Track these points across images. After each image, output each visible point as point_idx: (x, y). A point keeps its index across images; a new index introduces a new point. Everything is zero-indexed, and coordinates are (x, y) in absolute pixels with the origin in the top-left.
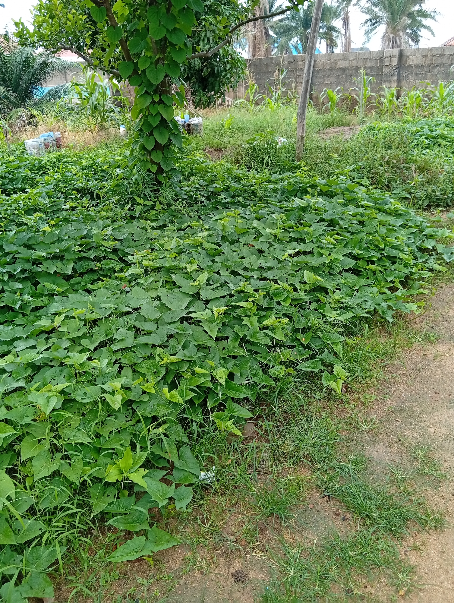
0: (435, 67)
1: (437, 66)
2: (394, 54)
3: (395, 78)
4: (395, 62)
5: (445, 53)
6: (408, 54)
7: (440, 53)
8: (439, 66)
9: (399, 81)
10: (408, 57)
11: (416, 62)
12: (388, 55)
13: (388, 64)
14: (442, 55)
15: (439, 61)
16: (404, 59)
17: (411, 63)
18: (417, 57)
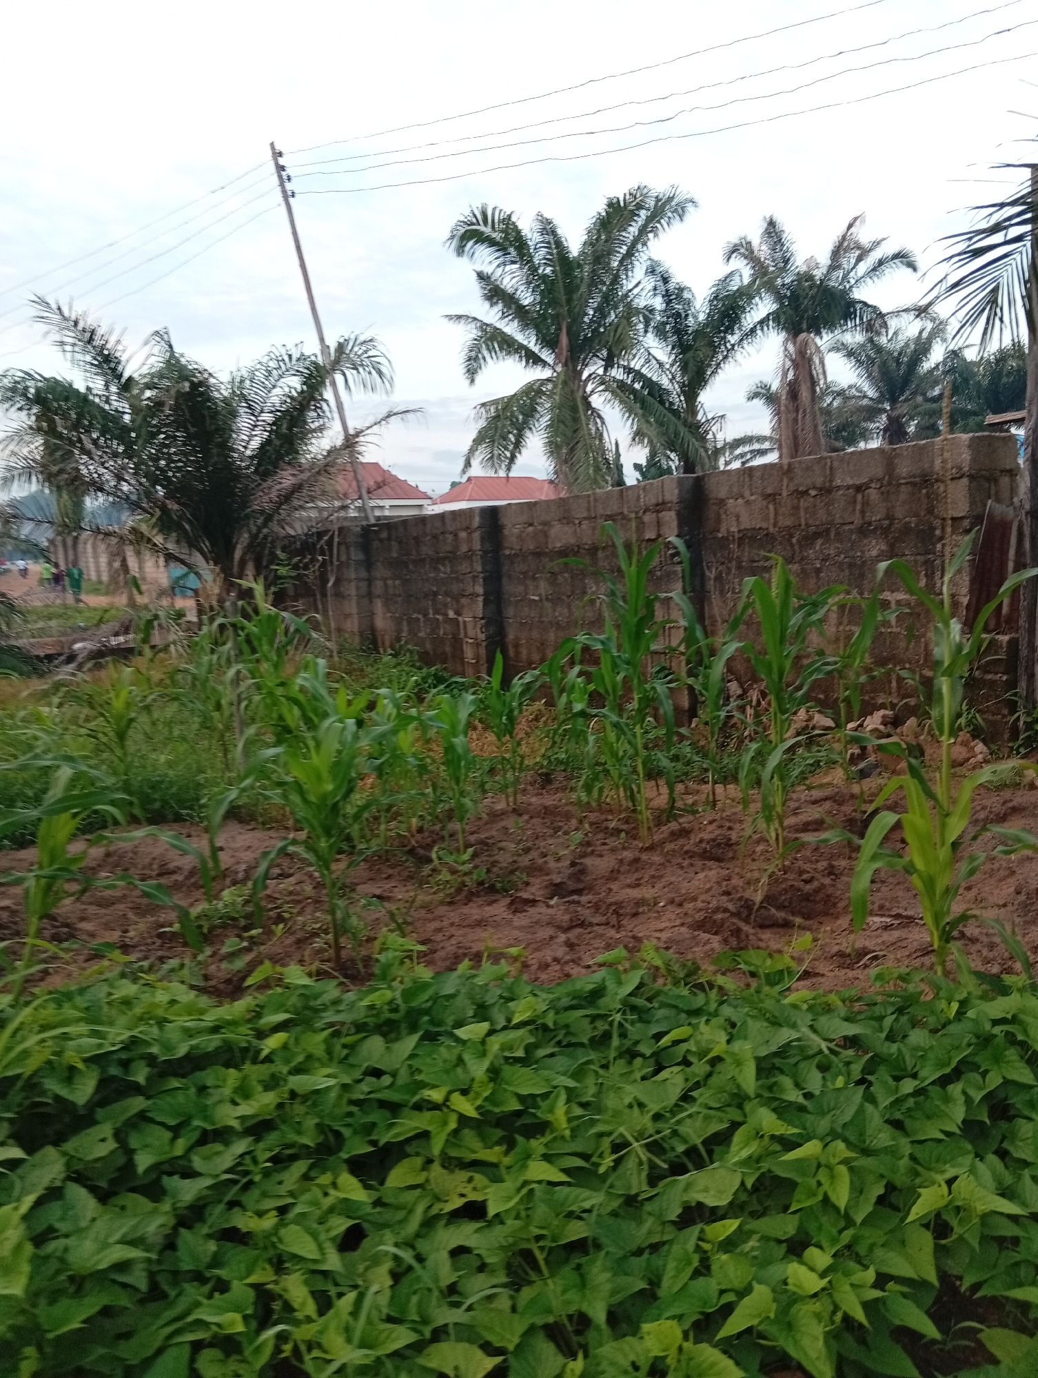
0: (809, 540)
1: (817, 535)
2: (668, 497)
5: (838, 482)
6: (723, 494)
7: (819, 481)
8: (822, 533)
10: (722, 502)
11: (746, 523)
14: (826, 490)
15: (822, 515)
17: (733, 529)
18: (748, 502)
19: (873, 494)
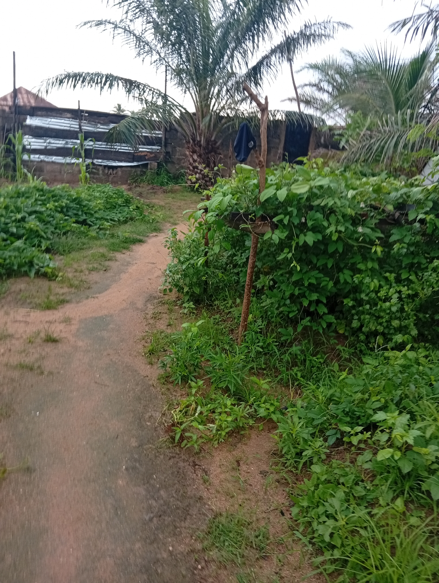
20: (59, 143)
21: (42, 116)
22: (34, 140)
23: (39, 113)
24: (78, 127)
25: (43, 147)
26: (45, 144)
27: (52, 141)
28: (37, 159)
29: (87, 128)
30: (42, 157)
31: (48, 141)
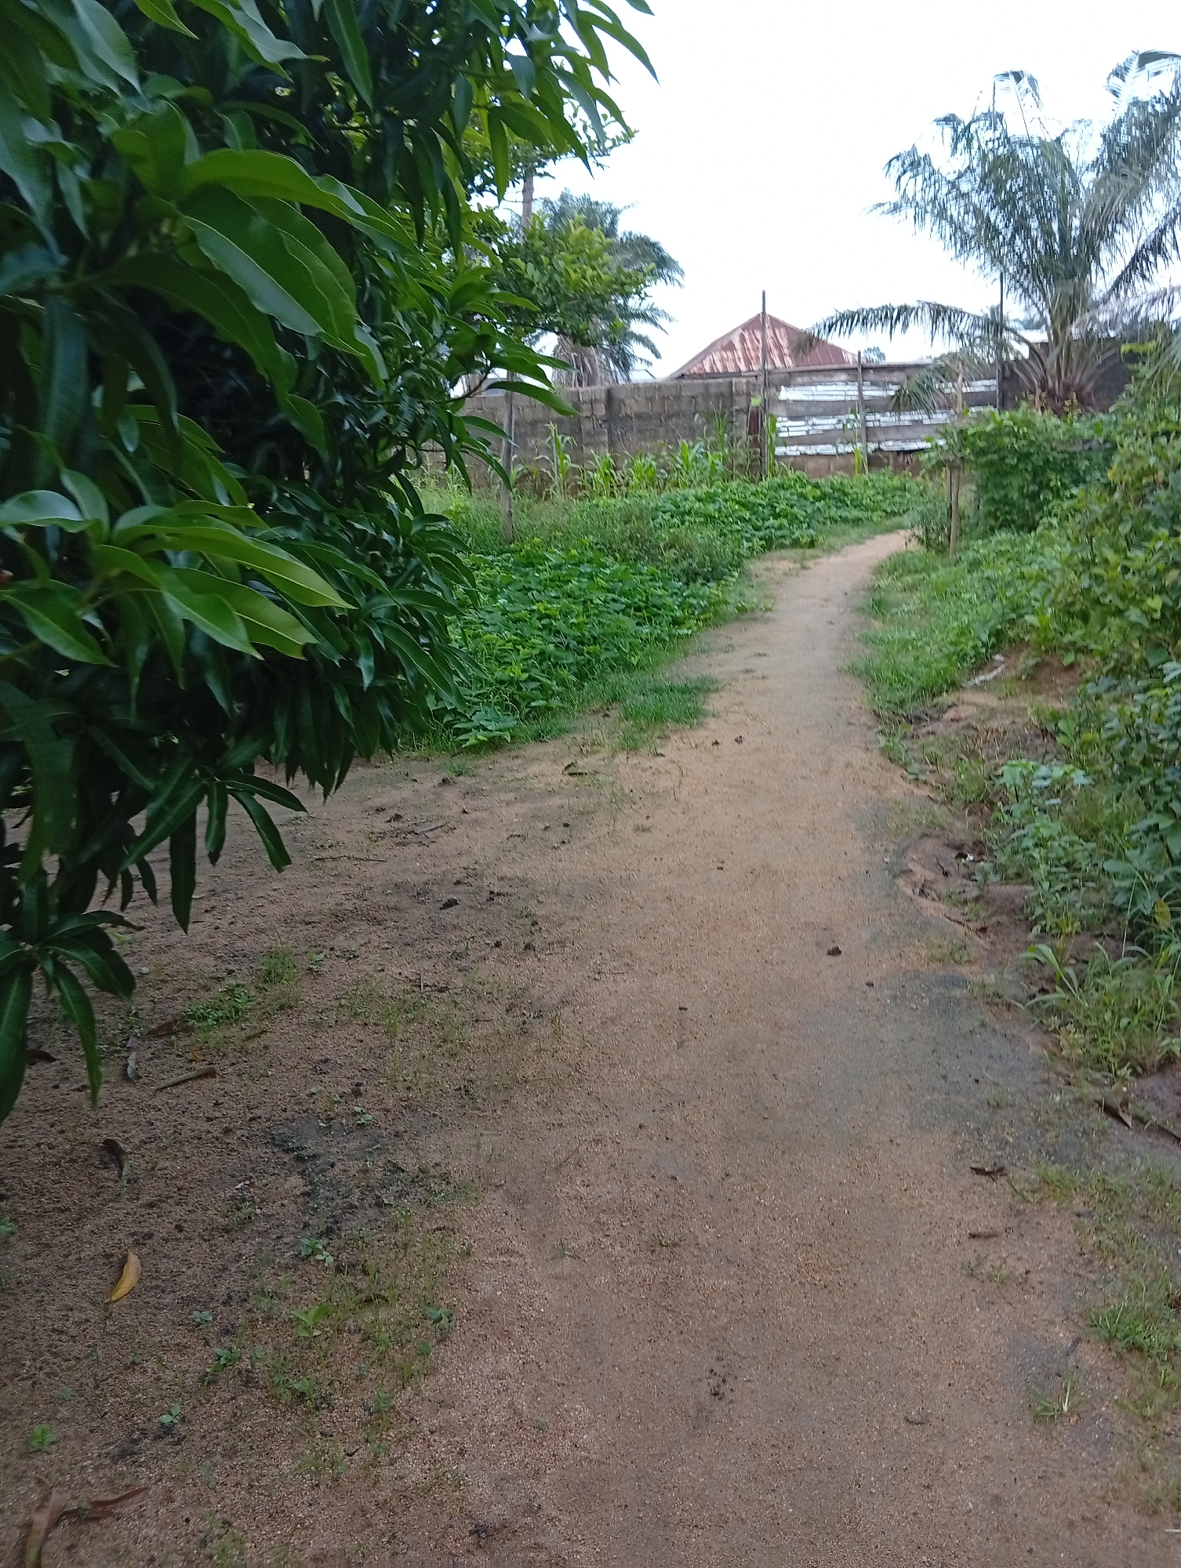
0: (669, 417)
1: (673, 415)
2: (598, 397)
3: (606, 438)
4: (601, 410)
6: (622, 396)
7: (674, 393)
8: (677, 415)
9: (612, 444)
10: (622, 401)
11: (636, 409)
12: (587, 398)
13: (589, 414)
14: (678, 397)
15: (676, 407)
16: (615, 406)
17: (629, 412)
18: (637, 401)
19: (700, 400)
20: (828, 423)
21: (803, 385)
22: (790, 423)
23: (799, 380)
24: (856, 393)
25: (804, 433)
26: (806, 428)
27: (815, 420)
28: (794, 453)
29: (870, 392)
30: (802, 449)
31: (810, 423)
